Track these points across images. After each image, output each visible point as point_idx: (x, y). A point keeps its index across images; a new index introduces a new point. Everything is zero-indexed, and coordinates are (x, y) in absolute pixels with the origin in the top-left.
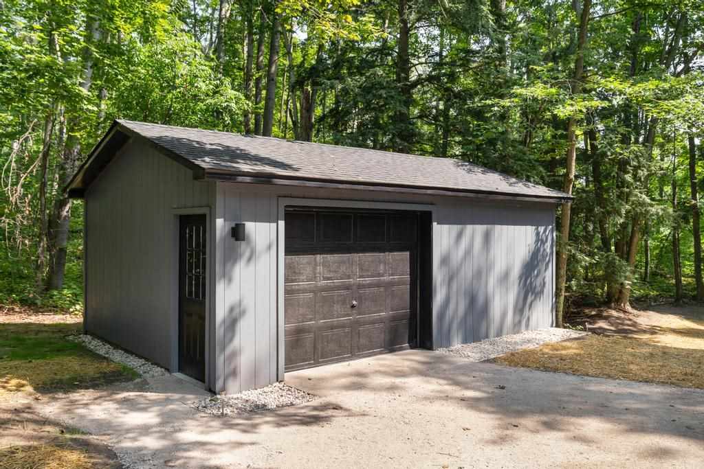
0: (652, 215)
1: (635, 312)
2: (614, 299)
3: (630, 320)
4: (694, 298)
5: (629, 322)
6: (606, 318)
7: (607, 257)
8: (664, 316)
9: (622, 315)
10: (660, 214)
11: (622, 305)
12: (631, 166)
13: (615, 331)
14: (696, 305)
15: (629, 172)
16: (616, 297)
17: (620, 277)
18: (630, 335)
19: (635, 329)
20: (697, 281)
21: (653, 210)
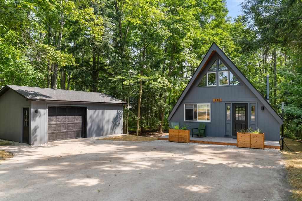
2: (158, 130)
6: (154, 135)
9: (159, 134)
11: (160, 131)
21: (164, 105)
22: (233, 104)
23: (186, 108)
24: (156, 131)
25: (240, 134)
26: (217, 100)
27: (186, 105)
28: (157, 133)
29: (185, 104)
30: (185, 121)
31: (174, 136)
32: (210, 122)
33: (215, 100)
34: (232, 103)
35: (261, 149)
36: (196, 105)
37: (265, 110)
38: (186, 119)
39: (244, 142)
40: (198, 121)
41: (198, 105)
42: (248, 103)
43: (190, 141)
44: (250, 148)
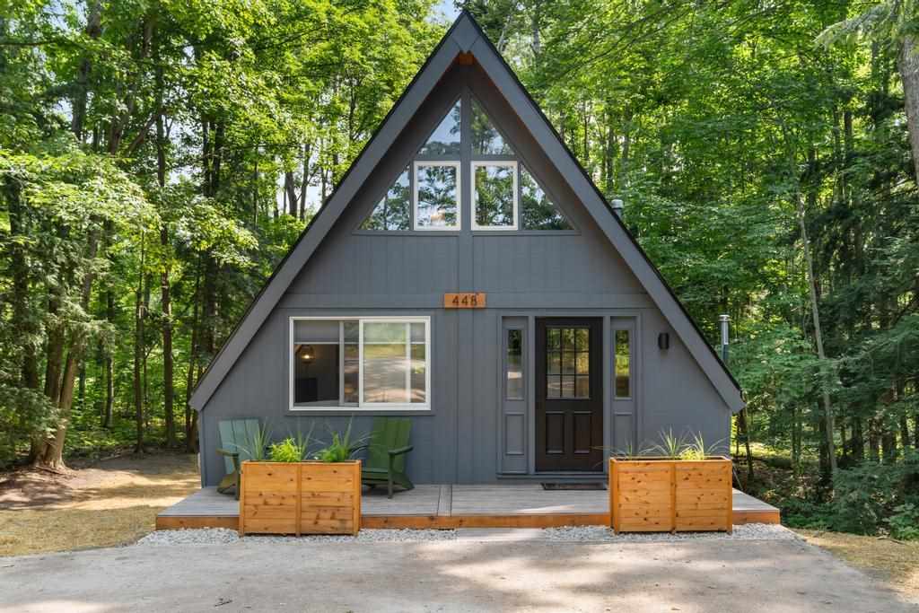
0: (87, 333)
1: (70, 472)
2: (39, 457)
3: (57, 484)
4: (164, 445)
5: (53, 488)
6: (19, 485)
7: (20, 394)
8: (110, 474)
9: (47, 479)
10: (97, 331)
11: (52, 463)
12: (57, 263)
13: (27, 504)
14: (162, 454)
15: (53, 272)
16: (44, 452)
17: (40, 423)
18: (48, 506)
19: (58, 497)
20: (167, 421)
21: (89, 325)
22: (537, 319)
23: (296, 339)
24: (28, 463)
25: (627, 468)
26: (465, 301)
27: (296, 322)
28: (35, 477)
29: (292, 319)
30: (292, 408)
31: (274, 501)
32: (429, 409)
33: (456, 301)
34: (531, 316)
35: (719, 531)
36: (357, 323)
37: (674, 349)
38: (298, 400)
39: (645, 508)
40: (364, 406)
41: (366, 325)
42: (601, 319)
43: (366, 522)
44: (670, 532)
